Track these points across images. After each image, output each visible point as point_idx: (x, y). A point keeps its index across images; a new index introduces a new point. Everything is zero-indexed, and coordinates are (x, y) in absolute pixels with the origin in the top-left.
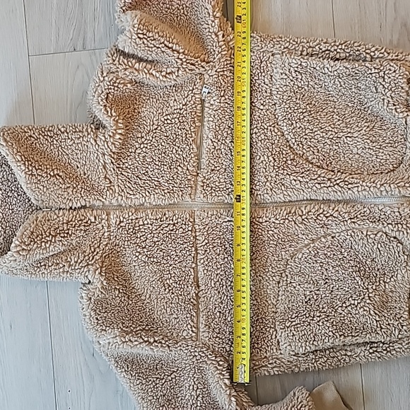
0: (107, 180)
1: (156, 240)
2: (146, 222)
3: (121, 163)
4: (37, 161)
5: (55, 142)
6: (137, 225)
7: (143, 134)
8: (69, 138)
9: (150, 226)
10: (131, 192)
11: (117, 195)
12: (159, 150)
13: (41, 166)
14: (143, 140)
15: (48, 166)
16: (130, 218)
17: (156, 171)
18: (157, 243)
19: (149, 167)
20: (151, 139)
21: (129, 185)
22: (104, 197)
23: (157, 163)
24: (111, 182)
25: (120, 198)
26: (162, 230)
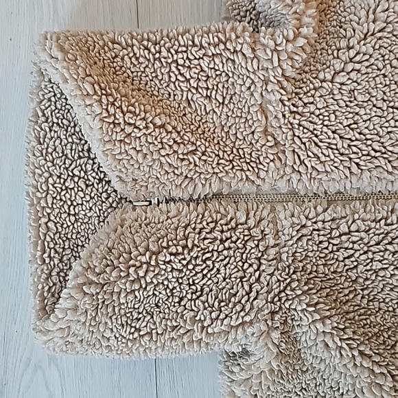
0: (270, 138)
1: (380, 266)
2: (353, 228)
3: (300, 103)
4: (125, 96)
5: (164, 53)
6: (335, 233)
7: (353, 42)
8: (194, 45)
9: (363, 234)
10: (320, 167)
11: (288, 170)
12: (385, 76)
13: (133, 105)
14: (352, 53)
15: (148, 107)
16: (320, 218)
17: (376, 120)
18: (381, 273)
19: (362, 112)
20: (371, 51)
21: (315, 150)
22: (262, 174)
23: (380, 104)
24: (277, 144)
25: (295, 177)
26: (390, 243)
